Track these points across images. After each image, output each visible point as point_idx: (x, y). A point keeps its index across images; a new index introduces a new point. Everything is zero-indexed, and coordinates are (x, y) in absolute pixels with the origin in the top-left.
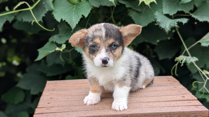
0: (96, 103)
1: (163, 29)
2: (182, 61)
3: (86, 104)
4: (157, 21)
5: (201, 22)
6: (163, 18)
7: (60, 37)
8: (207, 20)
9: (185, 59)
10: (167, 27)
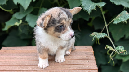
0: (45, 67)
1: (86, 11)
2: (93, 37)
3: (42, 68)
4: (82, 5)
5: (117, 5)
6: (87, 3)
7: (19, 14)
8: (121, 4)
9: (95, 35)
10: (89, 9)
